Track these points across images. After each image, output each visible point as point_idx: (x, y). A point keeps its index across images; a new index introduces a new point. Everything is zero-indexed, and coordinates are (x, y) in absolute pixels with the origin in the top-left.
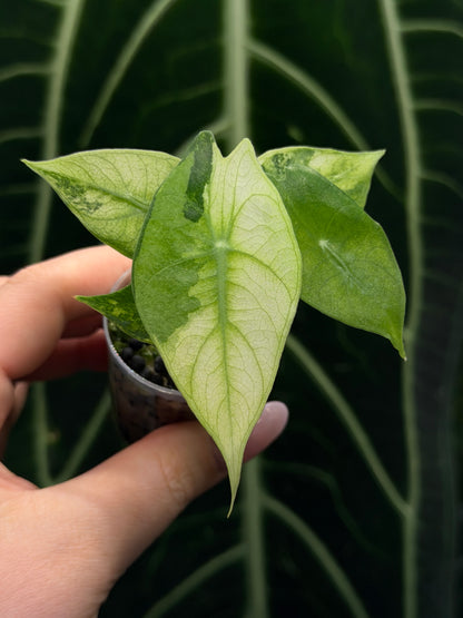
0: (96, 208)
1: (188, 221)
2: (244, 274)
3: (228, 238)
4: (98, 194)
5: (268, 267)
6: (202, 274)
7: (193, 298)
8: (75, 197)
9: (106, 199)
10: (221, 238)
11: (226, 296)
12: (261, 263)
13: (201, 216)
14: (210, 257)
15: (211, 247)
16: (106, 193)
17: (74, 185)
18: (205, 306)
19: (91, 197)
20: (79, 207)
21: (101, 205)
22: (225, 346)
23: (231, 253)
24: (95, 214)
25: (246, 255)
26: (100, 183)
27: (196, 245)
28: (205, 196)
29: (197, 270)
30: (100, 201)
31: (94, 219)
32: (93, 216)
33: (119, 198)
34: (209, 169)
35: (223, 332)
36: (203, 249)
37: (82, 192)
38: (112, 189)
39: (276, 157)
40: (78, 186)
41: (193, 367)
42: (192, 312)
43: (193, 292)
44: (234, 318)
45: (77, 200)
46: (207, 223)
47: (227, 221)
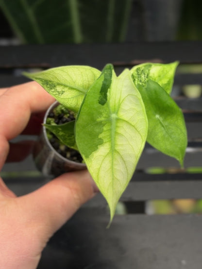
0: (62, 93)
1: (100, 105)
2: (123, 129)
3: (117, 113)
4: (62, 87)
5: (133, 126)
6: (105, 128)
7: (101, 139)
8: (51, 89)
9: (66, 89)
10: (114, 113)
11: (115, 138)
12: (131, 124)
13: (105, 103)
14: (109, 121)
15: (109, 116)
16: (65, 86)
17: (50, 83)
18: (106, 142)
19: (59, 89)
20: (54, 93)
21: (64, 92)
22: (113, 160)
23: (118, 120)
24: (62, 96)
25: (124, 121)
26: (62, 82)
27: (103, 115)
28: (108, 94)
29: (103, 126)
30: (63, 90)
31: (62, 99)
32: (62, 97)
33: (72, 88)
34: (110, 82)
35: (112, 154)
36: (105, 117)
37: (55, 86)
38: (68, 85)
39: (138, 70)
40: (53, 84)
41: (99, 169)
42: (100, 145)
43: (101, 136)
44: (117, 148)
45: (53, 90)
46: (108, 106)
47: (117, 105)
